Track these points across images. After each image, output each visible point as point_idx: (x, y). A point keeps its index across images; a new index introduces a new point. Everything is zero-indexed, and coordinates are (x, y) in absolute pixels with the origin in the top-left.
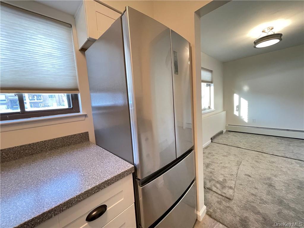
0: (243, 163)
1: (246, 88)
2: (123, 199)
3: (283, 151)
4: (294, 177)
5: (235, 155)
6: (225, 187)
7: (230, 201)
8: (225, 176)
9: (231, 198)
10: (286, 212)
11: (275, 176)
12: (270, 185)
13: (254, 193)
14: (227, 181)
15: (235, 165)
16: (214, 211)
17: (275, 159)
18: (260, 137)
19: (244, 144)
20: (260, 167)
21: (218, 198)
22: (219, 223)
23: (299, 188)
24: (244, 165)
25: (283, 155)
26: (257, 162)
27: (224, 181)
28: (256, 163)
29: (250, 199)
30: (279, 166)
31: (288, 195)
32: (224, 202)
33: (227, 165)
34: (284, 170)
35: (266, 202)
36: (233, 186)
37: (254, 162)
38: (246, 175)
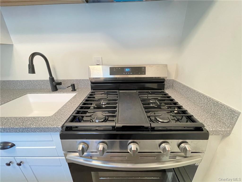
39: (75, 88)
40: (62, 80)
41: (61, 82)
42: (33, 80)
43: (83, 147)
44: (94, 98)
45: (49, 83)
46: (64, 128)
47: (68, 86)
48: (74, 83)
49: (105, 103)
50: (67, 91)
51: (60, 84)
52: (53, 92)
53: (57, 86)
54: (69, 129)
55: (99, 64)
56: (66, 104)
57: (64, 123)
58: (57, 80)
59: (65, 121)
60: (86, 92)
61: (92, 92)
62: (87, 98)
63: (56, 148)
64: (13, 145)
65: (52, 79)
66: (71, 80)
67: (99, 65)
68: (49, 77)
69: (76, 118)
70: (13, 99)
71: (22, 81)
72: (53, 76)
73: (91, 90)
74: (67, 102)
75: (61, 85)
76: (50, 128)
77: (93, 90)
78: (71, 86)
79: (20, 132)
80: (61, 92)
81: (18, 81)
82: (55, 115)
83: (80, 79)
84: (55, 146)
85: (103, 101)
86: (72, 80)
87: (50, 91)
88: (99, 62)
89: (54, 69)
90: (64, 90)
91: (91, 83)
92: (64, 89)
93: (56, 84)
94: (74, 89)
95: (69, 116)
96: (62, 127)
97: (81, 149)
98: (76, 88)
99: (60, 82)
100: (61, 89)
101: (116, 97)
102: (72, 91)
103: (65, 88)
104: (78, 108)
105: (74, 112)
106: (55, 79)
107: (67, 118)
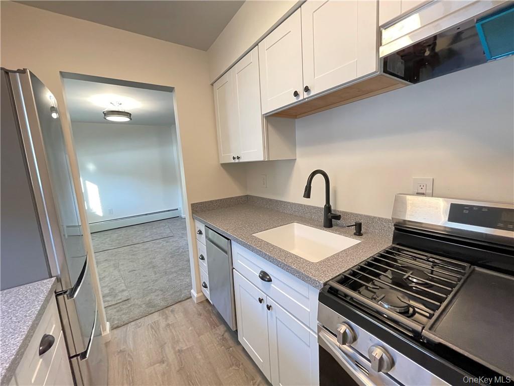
0: (120, 263)
1: (91, 167)
2: (54, 326)
3: (150, 235)
4: (166, 252)
5: (106, 260)
6: (116, 294)
7: (129, 301)
8: (109, 286)
9: (129, 298)
10: (171, 277)
11: (154, 258)
12: (154, 267)
13: (145, 280)
14: (115, 288)
15: (115, 269)
16: (118, 320)
17: (147, 245)
18: (123, 230)
19: (109, 244)
20: (139, 257)
21: (115, 308)
22: (129, 324)
23: (172, 257)
24: (122, 265)
25: (151, 239)
26: (133, 255)
27: (112, 290)
28: (133, 257)
29: (144, 287)
30: (152, 249)
31: (168, 266)
32: (124, 307)
33: (103, 275)
34: (158, 250)
35: (156, 280)
36: (124, 288)
37: (130, 257)
38: (130, 272)
39: (361, 230)
40: (343, 212)
41: (340, 216)
42: (304, 205)
43: (347, 331)
44: (396, 261)
45: (323, 213)
46: (328, 287)
47: (349, 225)
48: (362, 221)
49: (420, 282)
50: (346, 232)
51: (338, 217)
52: (325, 229)
53: (333, 220)
54: (333, 291)
55: (424, 192)
56: (339, 253)
57: (328, 279)
58: (335, 211)
59: (331, 278)
60: (381, 244)
61: (393, 248)
62: (372, 260)
63: (309, 312)
64: (270, 280)
65: (328, 208)
66: (357, 215)
67: (423, 194)
68: (325, 204)
69: (348, 283)
70: (281, 226)
71: (293, 204)
72: (331, 203)
73: (393, 243)
74: (342, 251)
75: (339, 220)
76: (310, 278)
77: (398, 244)
78: (355, 225)
79: (280, 267)
80: (335, 232)
81: (289, 203)
82: (320, 263)
83: (375, 216)
84: (309, 309)
85: (411, 274)
86: (359, 215)
87: (321, 226)
88: (424, 188)
89: (335, 192)
90: (342, 230)
91: (395, 228)
92: (343, 227)
93: (332, 216)
94: (359, 232)
95: (339, 274)
96: (325, 284)
97: (342, 331)
98: (363, 231)
99: (339, 214)
100: (337, 225)
101: (456, 278)
102: (355, 234)
103: (345, 227)
104: (356, 267)
105: (348, 270)
106: (332, 208)
107: (335, 276)
